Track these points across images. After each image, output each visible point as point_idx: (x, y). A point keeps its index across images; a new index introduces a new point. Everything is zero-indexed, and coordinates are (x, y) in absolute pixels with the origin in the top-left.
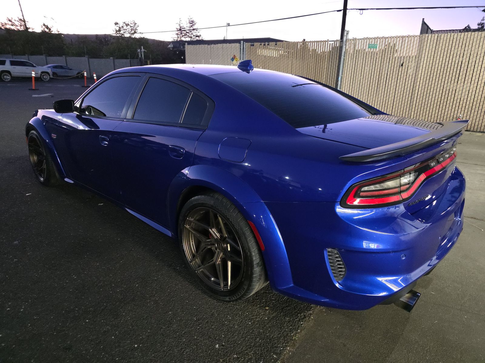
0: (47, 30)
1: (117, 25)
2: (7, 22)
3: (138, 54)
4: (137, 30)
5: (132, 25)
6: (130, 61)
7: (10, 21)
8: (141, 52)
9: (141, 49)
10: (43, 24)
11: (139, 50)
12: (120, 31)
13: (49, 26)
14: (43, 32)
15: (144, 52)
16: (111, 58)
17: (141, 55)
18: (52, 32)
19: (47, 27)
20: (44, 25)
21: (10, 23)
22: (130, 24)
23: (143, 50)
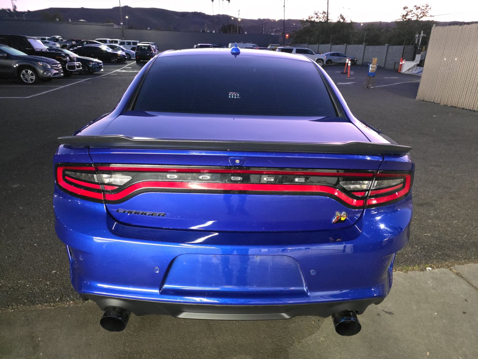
0: (342, 21)
1: (406, 9)
2: (313, 16)
3: (415, 39)
4: (428, 13)
5: (423, 8)
6: (404, 48)
7: (316, 14)
8: (419, 37)
9: (420, 34)
10: (339, 16)
11: (417, 36)
12: (407, 15)
13: (345, 17)
14: (339, 22)
15: (422, 37)
16: (386, 45)
17: (418, 41)
18: (346, 22)
19: (343, 18)
20: (341, 15)
21: (316, 16)
22: (421, 7)
23: (422, 35)
